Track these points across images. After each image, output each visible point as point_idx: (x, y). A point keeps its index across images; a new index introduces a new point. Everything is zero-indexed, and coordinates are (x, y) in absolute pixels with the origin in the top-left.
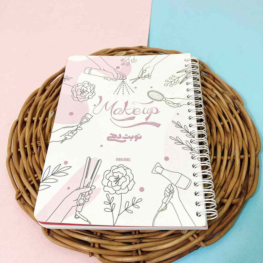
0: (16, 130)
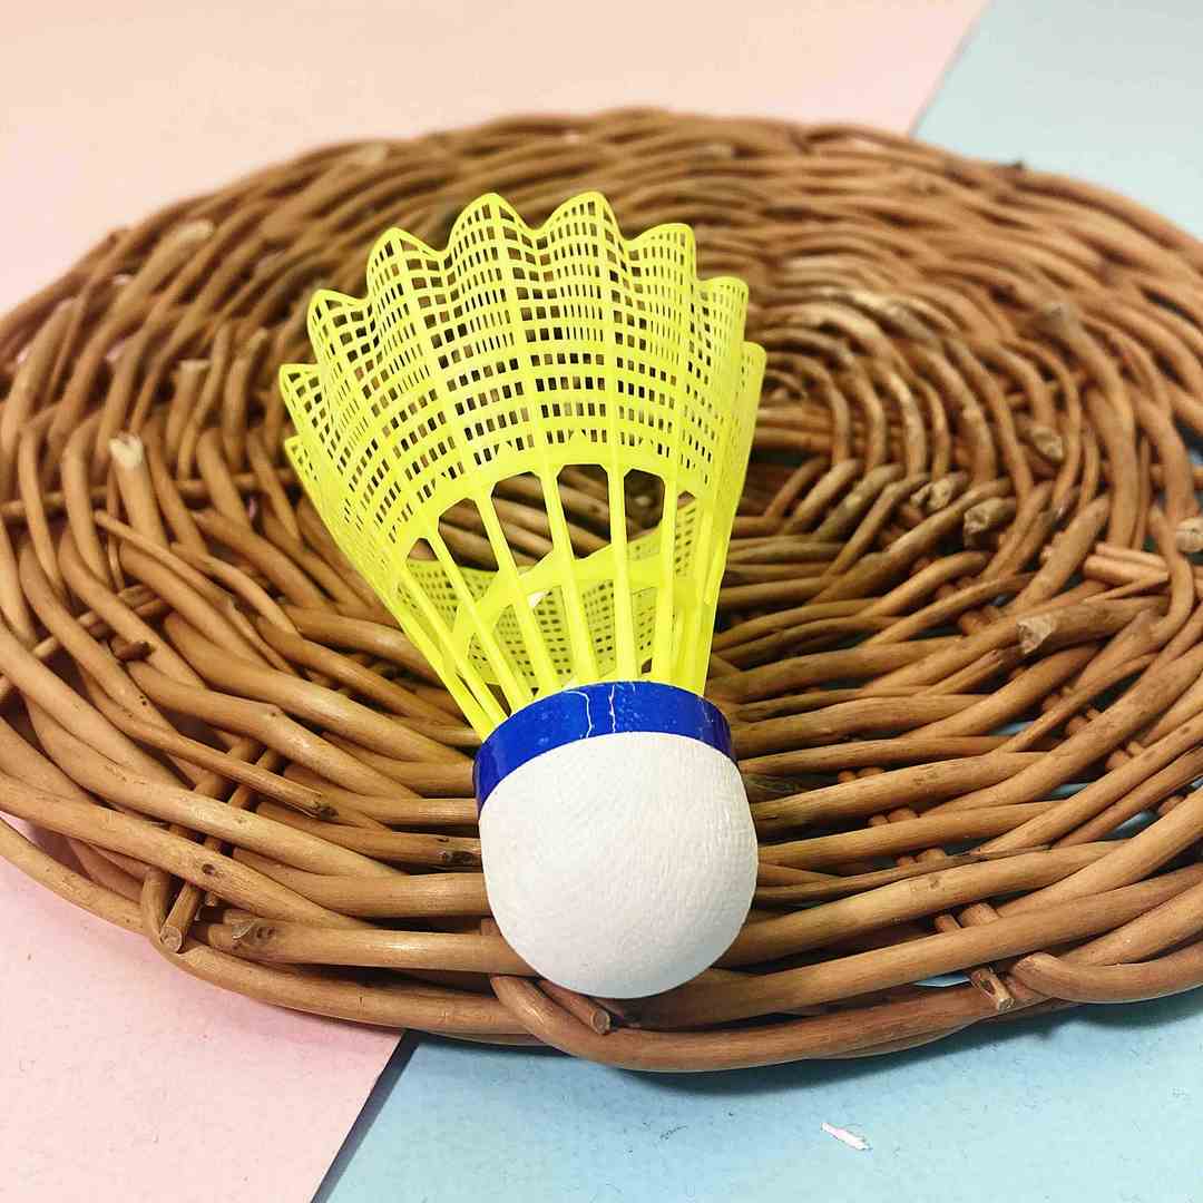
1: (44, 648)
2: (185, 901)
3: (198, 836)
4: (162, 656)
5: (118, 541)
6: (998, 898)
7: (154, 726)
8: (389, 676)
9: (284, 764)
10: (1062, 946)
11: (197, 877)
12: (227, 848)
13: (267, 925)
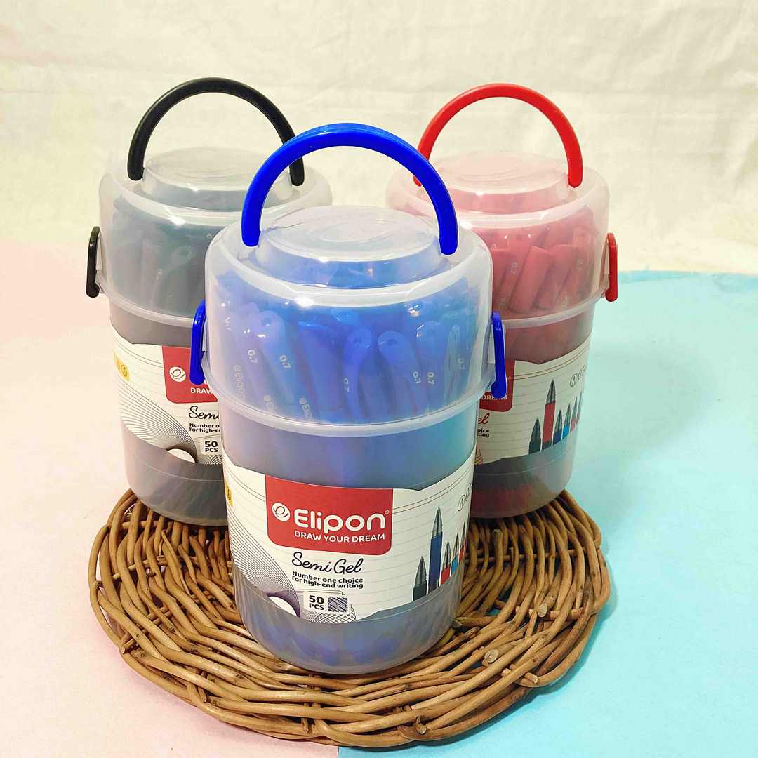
0: (104, 543)
1: (131, 568)
2: (131, 642)
3: (141, 628)
4: (158, 578)
5: (163, 541)
6: (324, 705)
7: (147, 597)
8: (211, 601)
9: (171, 617)
10: (329, 722)
11: (134, 636)
12: (147, 634)
13: (145, 654)
